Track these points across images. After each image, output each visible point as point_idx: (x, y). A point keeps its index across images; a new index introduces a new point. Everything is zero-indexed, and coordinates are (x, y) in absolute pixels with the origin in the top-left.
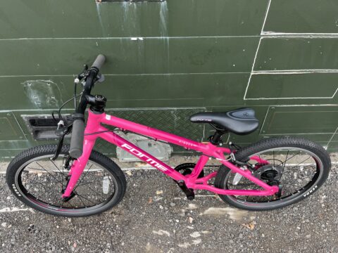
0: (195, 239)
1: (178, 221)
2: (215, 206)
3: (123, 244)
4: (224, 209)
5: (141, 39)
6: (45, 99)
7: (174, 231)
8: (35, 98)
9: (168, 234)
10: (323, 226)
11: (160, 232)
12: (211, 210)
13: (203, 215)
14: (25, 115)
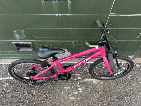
0: (80, 90)
1: (73, 84)
2: (88, 78)
3: (53, 92)
4: (91, 79)
5: (60, 15)
6: (21, 37)
7: (72, 88)
8: (17, 36)
9: (70, 89)
10: (129, 87)
11: (67, 88)
12: (86, 80)
13: (83, 82)
14: (14, 43)
